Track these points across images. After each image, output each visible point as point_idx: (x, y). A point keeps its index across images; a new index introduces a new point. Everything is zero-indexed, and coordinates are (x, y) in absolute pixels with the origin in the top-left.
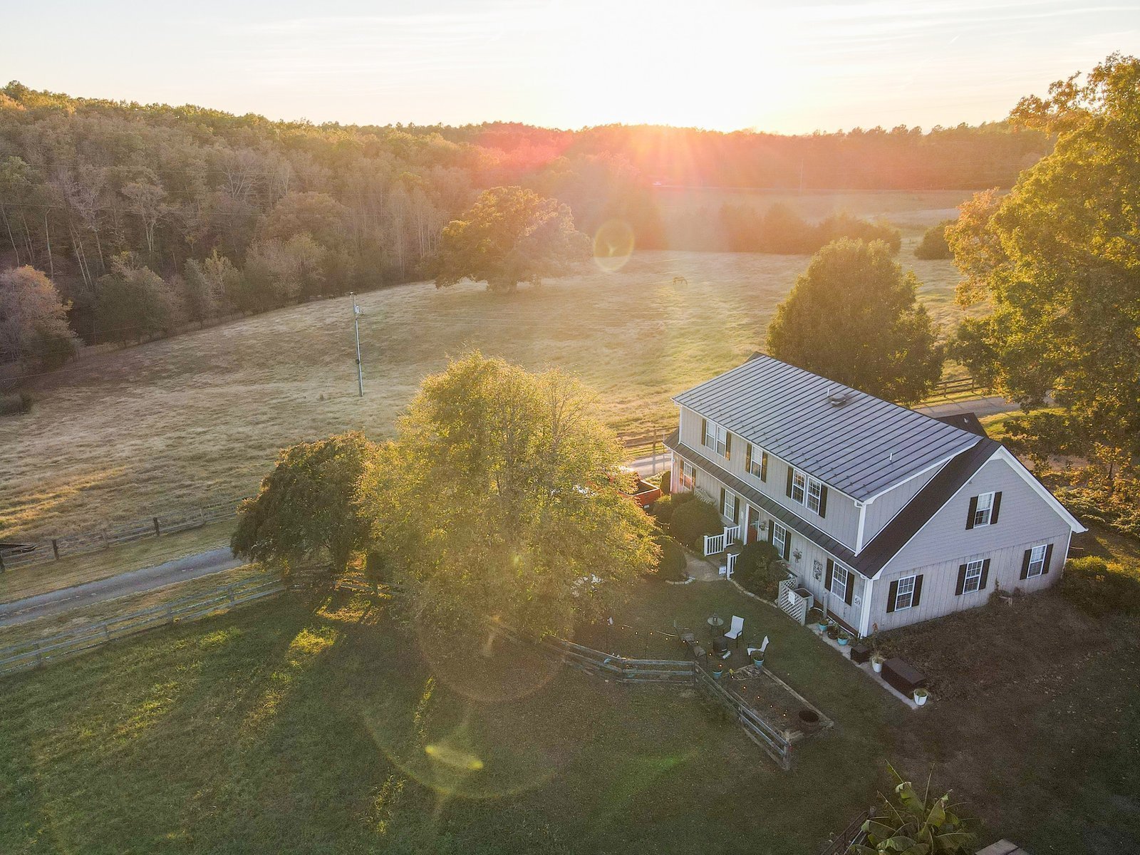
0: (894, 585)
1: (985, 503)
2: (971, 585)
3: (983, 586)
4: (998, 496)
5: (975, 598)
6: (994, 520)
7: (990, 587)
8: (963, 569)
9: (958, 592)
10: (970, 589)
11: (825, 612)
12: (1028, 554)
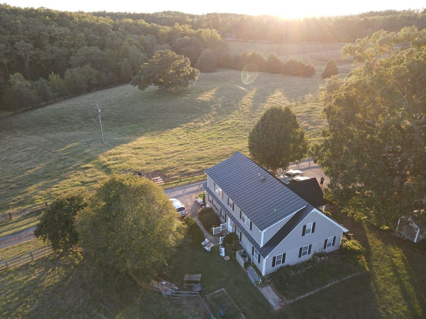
0: (274, 258)
1: (309, 226)
2: (305, 254)
3: (309, 253)
4: (314, 224)
5: (306, 257)
6: (313, 231)
7: (312, 253)
8: (301, 249)
9: (300, 256)
10: (304, 255)
11: (252, 262)
12: (326, 241)
